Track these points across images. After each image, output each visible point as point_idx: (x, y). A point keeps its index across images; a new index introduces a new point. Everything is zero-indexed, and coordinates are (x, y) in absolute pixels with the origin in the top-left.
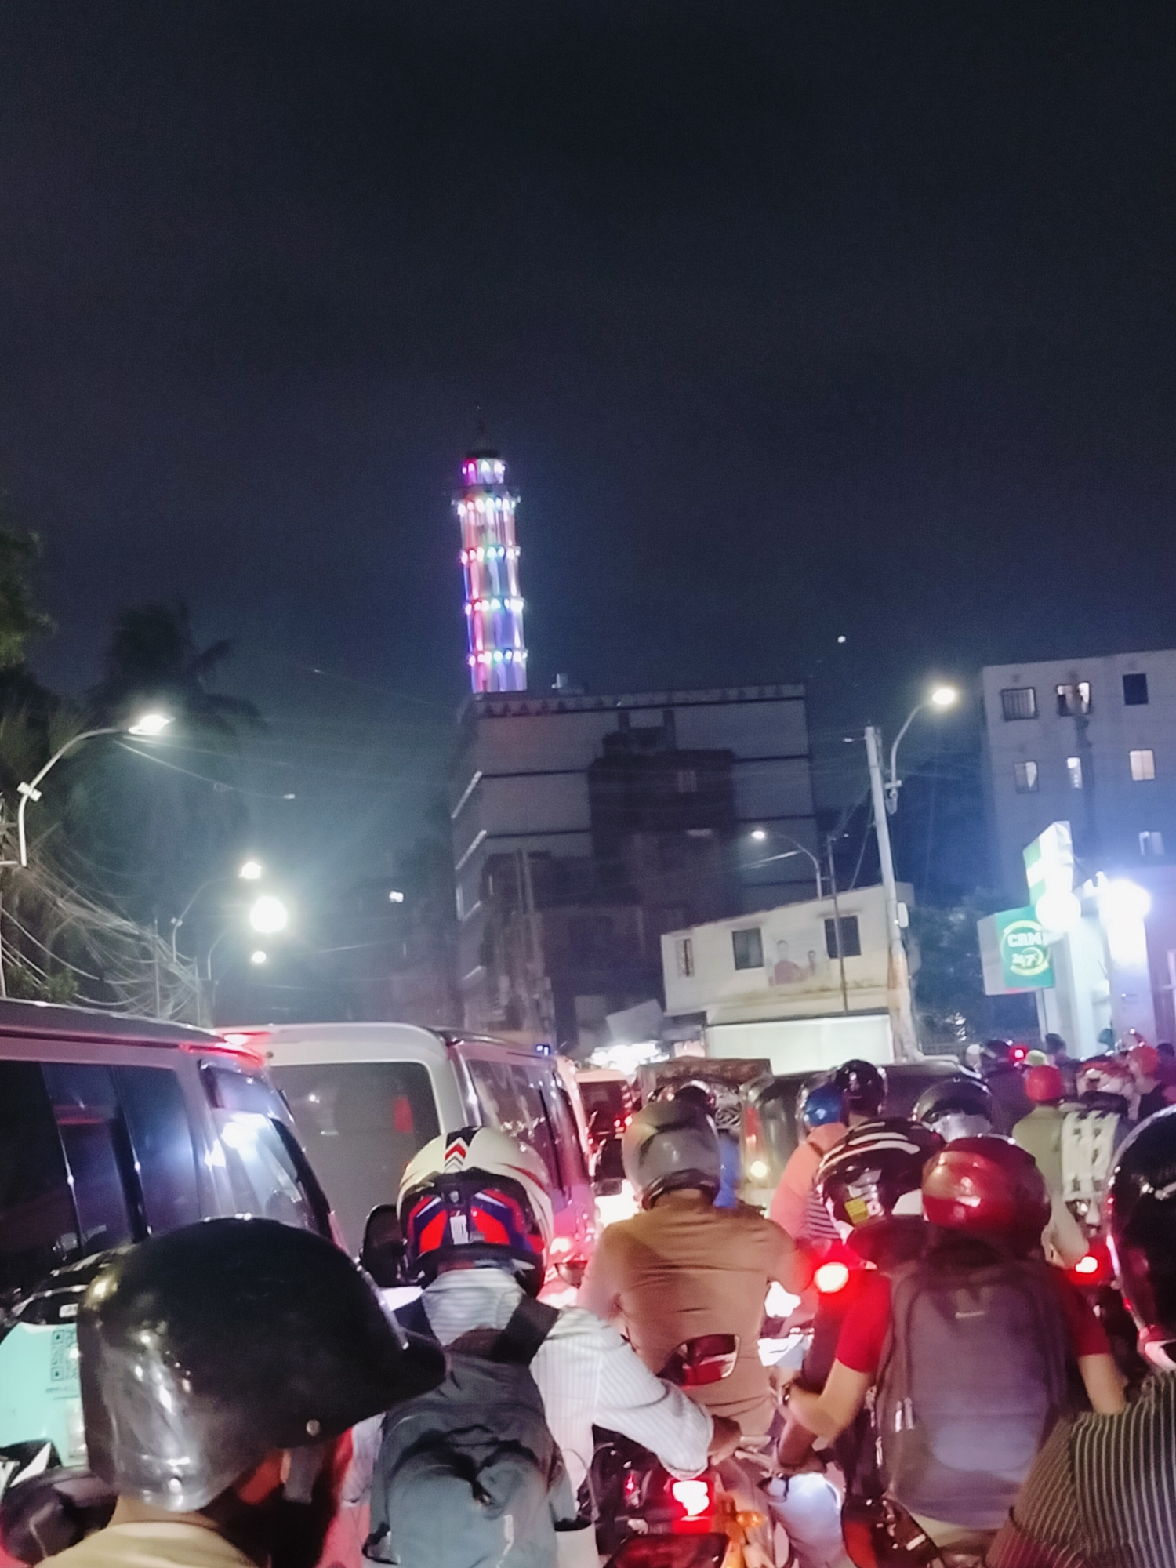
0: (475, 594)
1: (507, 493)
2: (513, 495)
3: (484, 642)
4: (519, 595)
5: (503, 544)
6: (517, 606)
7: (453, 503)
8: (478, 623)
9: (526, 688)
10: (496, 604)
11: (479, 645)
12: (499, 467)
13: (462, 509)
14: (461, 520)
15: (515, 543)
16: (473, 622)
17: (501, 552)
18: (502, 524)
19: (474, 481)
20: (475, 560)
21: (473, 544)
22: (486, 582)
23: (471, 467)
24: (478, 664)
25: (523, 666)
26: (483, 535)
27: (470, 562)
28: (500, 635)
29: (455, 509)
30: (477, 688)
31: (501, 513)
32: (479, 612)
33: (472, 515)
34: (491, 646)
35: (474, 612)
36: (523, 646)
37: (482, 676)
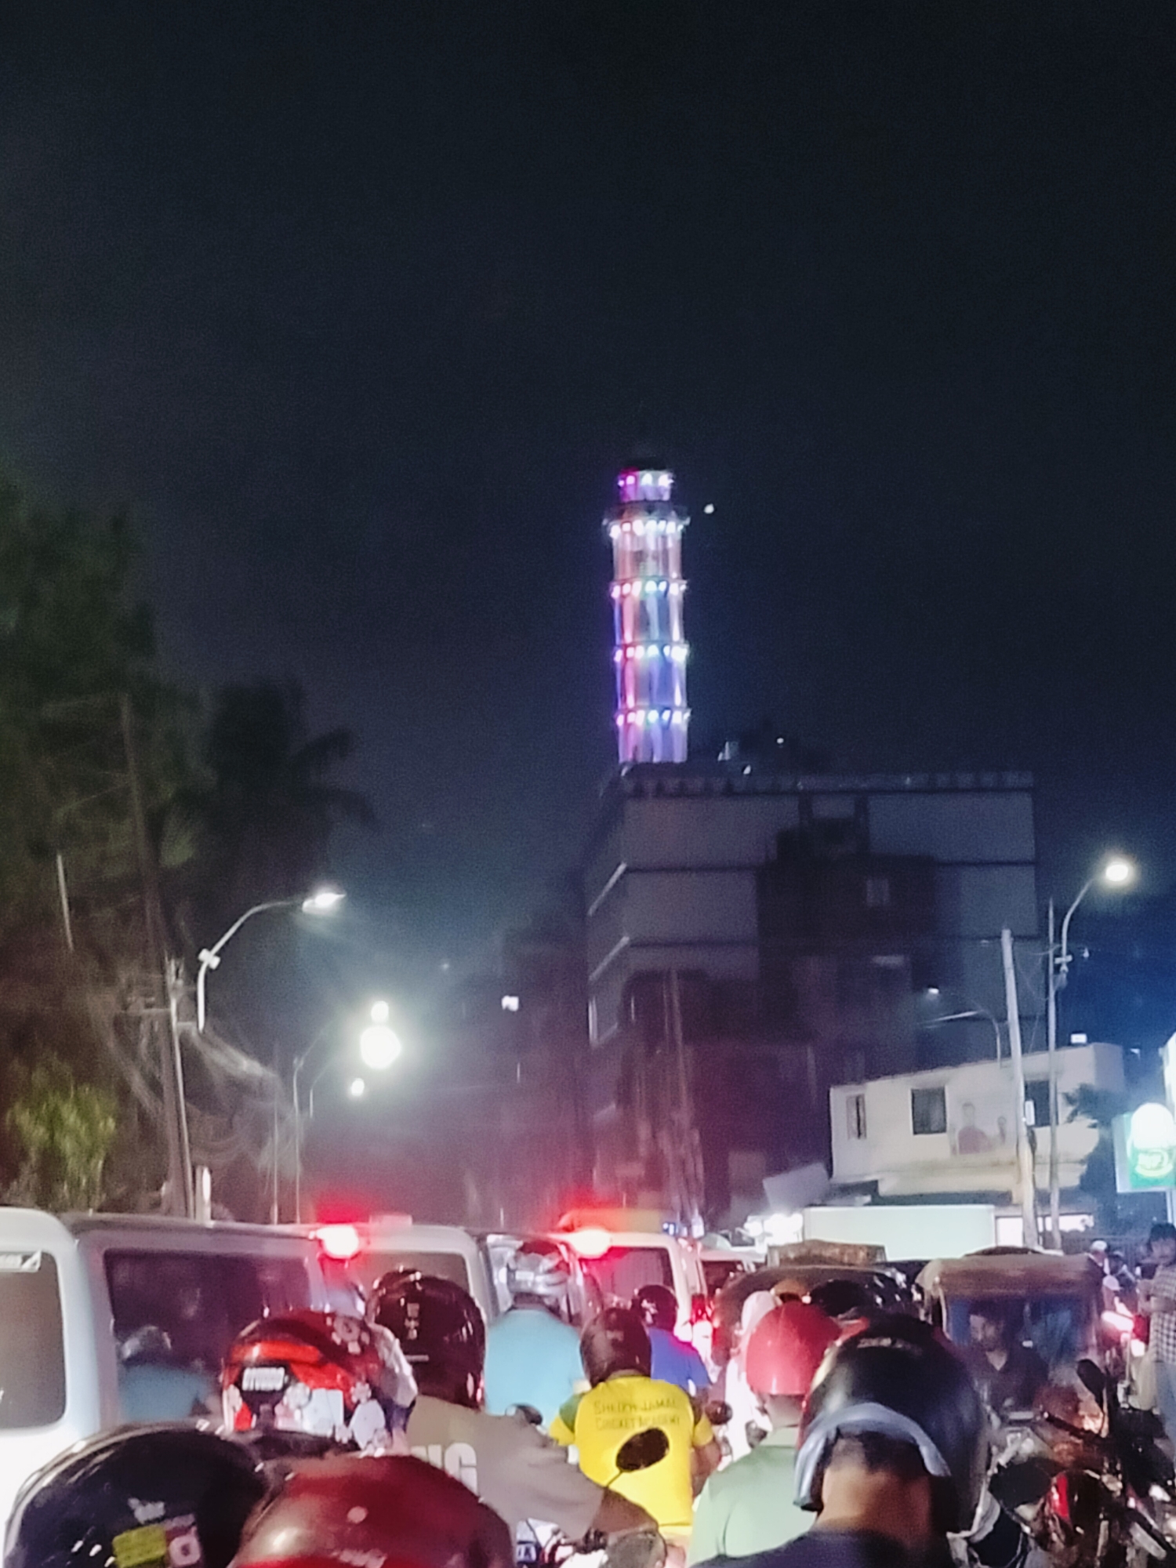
0: (628, 637)
1: (673, 513)
2: (681, 516)
3: (636, 698)
4: (683, 640)
5: (665, 577)
6: (679, 654)
7: (605, 522)
8: (629, 673)
9: (685, 759)
10: (654, 651)
11: (631, 701)
12: (665, 480)
13: (616, 531)
14: (614, 544)
15: (680, 575)
16: (623, 672)
17: (663, 586)
18: (665, 552)
19: (633, 498)
20: (629, 594)
21: (628, 575)
22: (642, 622)
23: (630, 480)
24: (627, 725)
25: (684, 728)
26: (642, 563)
27: (623, 597)
28: (655, 689)
29: (606, 530)
30: (625, 755)
31: (664, 537)
32: (632, 659)
33: (628, 538)
34: (646, 703)
35: (625, 658)
36: (685, 705)
37: (632, 740)
